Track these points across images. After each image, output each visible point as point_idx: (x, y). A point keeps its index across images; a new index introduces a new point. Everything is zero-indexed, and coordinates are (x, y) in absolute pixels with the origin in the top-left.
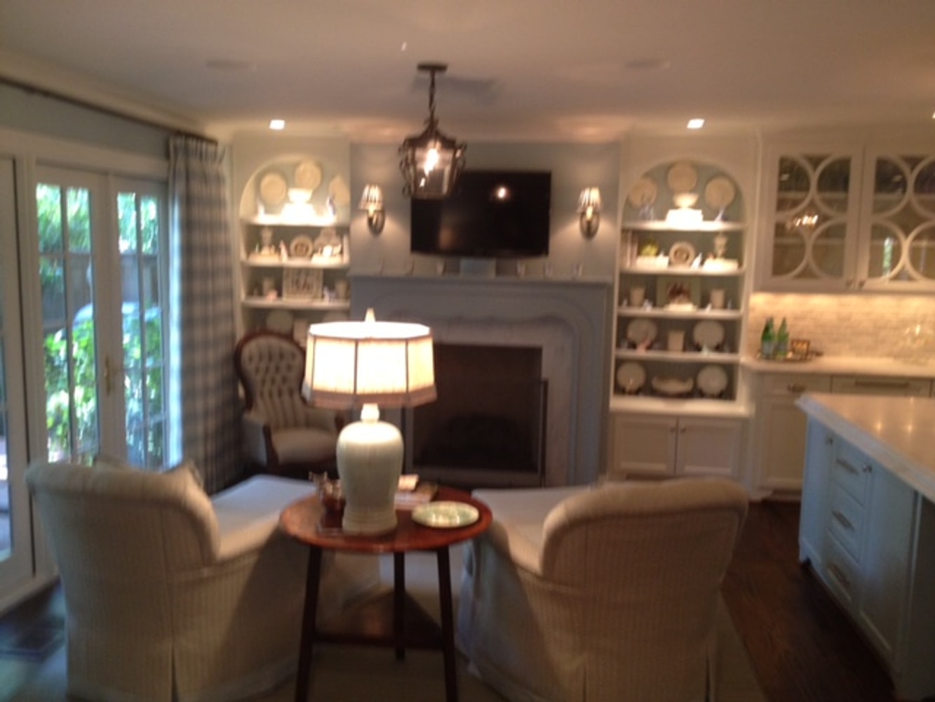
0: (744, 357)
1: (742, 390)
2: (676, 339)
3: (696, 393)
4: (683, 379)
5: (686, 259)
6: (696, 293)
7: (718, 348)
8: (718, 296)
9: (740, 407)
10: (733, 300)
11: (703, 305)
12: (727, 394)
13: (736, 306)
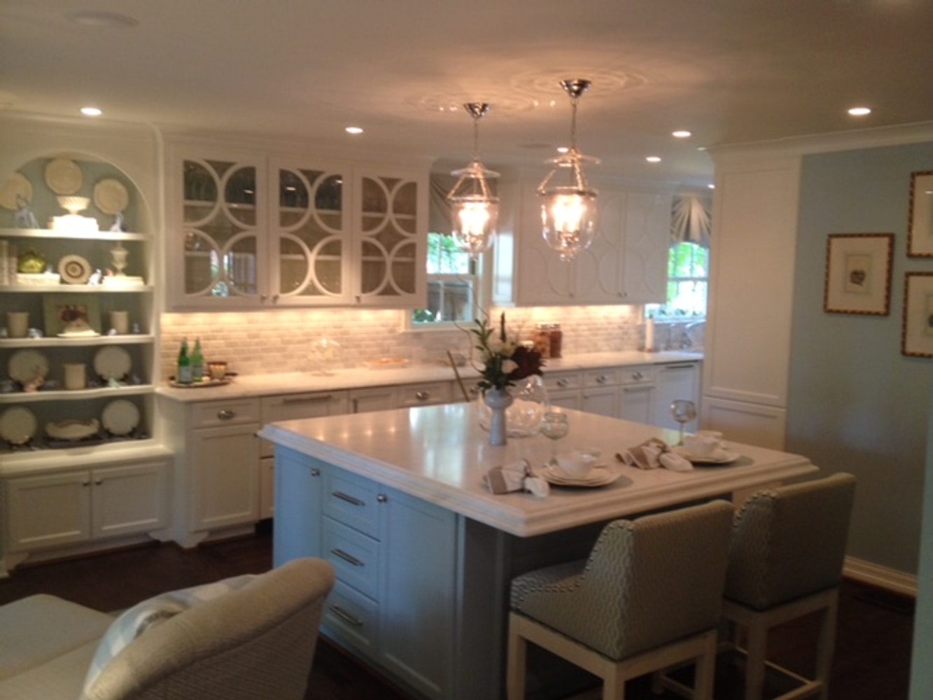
0: (159, 386)
1: (160, 424)
2: (76, 374)
3: (104, 436)
4: (86, 421)
5: (80, 275)
6: (94, 315)
7: (126, 379)
8: (121, 318)
9: (158, 445)
10: (138, 322)
11: (104, 330)
12: (140, 431)
13: (144, 330)
